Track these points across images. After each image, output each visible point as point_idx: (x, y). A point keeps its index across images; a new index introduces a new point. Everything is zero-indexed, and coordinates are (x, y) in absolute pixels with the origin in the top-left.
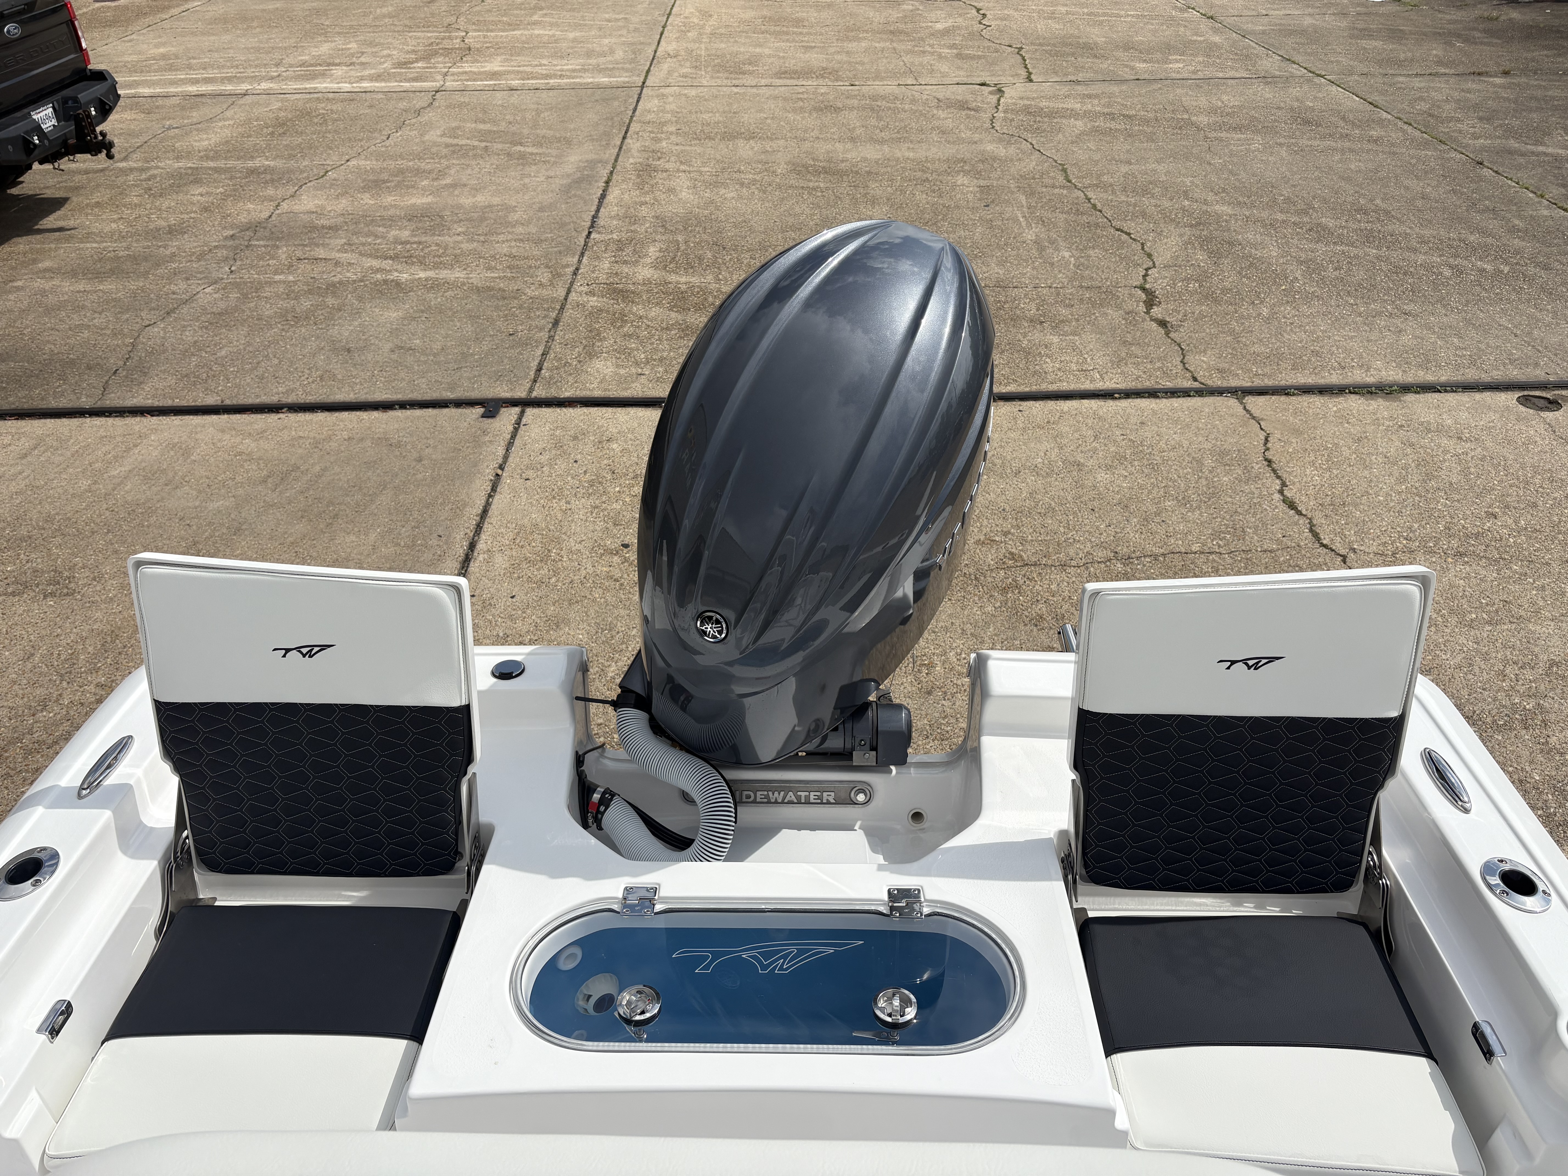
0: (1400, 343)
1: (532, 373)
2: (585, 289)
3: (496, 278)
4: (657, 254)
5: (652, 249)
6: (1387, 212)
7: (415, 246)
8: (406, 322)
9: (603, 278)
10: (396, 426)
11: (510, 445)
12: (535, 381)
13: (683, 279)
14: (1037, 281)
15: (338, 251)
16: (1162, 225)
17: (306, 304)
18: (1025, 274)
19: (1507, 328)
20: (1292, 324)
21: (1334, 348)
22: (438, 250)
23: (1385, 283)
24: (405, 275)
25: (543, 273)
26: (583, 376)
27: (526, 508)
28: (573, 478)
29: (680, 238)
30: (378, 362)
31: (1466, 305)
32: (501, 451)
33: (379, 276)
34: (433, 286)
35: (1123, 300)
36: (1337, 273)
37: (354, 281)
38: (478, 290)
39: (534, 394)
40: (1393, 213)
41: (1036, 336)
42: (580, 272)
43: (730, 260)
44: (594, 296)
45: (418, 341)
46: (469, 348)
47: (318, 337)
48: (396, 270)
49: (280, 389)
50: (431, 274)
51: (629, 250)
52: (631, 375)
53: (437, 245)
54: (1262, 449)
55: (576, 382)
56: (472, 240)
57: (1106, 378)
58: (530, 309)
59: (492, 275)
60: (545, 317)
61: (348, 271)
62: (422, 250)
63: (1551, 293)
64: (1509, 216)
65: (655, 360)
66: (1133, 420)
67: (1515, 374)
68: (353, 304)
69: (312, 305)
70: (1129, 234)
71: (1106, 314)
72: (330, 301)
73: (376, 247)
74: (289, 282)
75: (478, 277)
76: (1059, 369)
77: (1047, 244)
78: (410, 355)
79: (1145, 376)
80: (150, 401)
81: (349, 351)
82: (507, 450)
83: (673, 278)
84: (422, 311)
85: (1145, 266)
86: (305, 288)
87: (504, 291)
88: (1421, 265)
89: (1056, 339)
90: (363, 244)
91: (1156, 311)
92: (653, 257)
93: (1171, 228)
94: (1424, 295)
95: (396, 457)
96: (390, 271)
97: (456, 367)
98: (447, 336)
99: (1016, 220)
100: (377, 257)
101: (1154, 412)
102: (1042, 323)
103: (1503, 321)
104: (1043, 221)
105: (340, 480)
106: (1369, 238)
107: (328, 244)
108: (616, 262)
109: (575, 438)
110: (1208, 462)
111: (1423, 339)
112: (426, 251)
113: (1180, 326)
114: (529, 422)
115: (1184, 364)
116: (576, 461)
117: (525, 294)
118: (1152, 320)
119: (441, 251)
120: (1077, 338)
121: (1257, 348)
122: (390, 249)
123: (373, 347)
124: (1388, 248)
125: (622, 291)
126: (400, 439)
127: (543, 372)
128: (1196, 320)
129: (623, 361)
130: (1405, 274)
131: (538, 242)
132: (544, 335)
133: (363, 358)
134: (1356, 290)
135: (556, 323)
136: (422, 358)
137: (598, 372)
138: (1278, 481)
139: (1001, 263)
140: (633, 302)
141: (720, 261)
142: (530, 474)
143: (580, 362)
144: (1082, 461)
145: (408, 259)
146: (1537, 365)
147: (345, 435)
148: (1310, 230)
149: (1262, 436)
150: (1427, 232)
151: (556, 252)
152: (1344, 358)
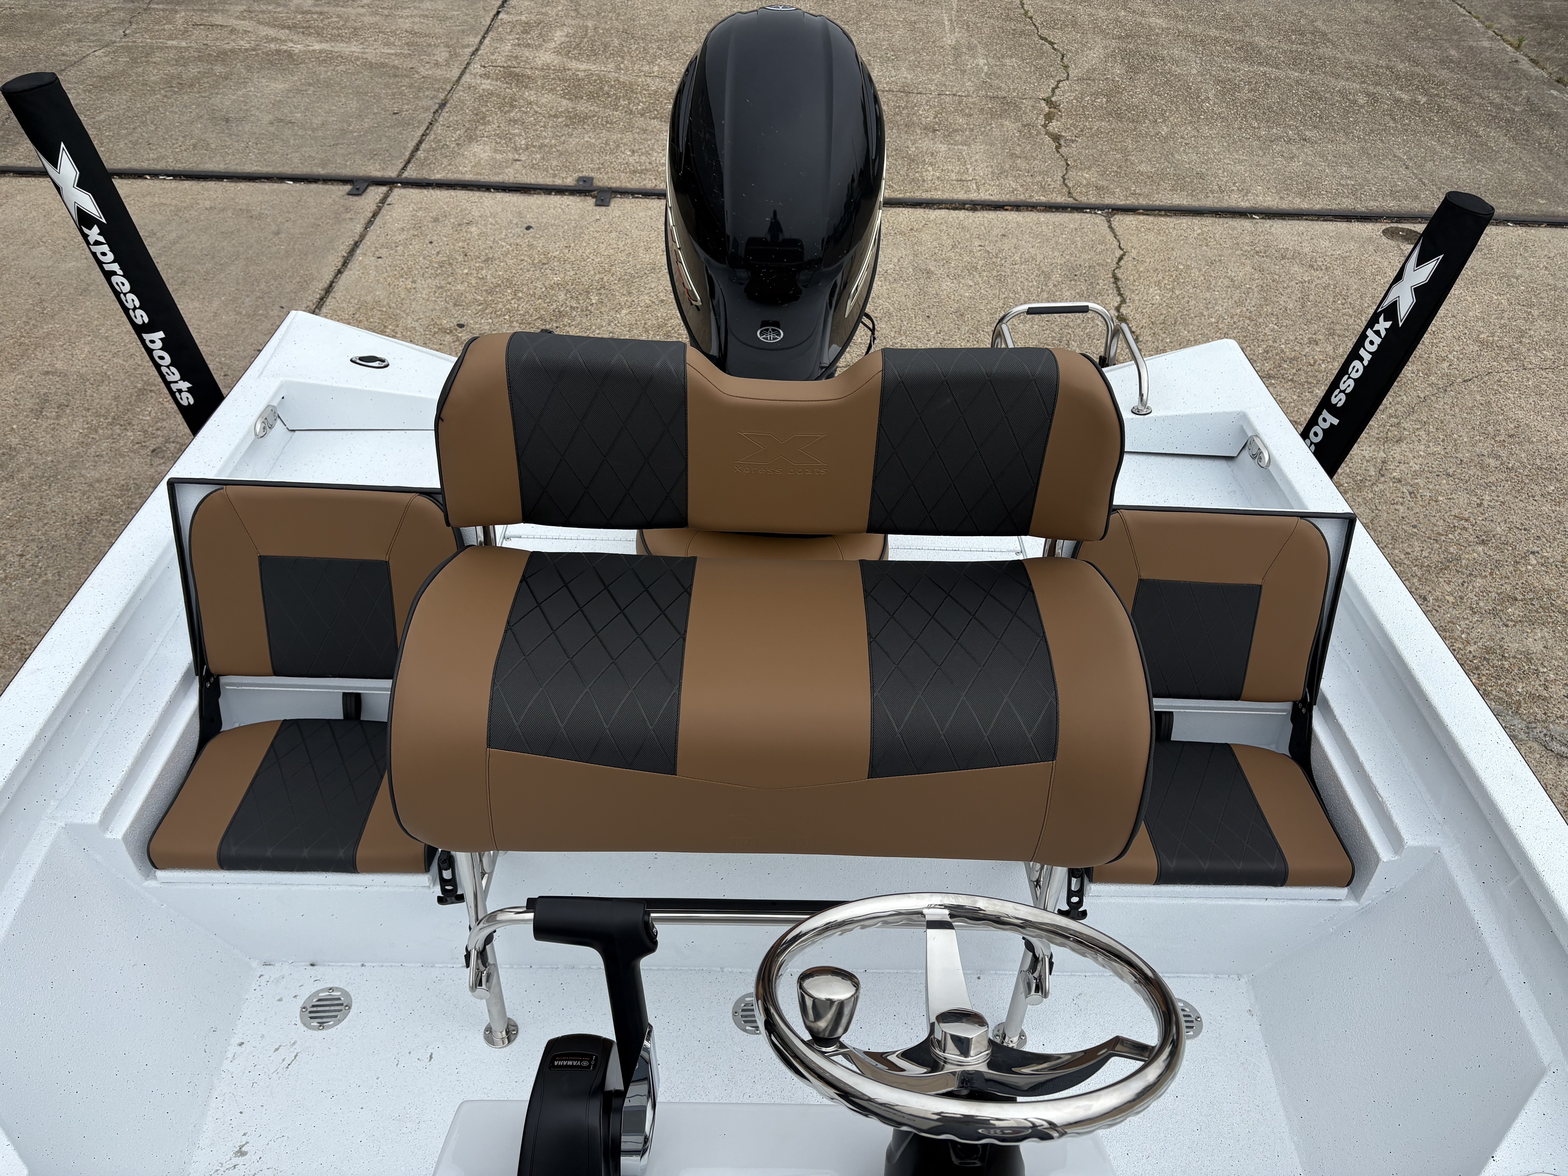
0: (1288, 169)
1: (407, 154)
2: (481, 71)
3: (392, 54)
4: (563, 39)
5: (558, 33)
6: (1324, 34)
7: (315, 16)
8: (291, 95)
9: (500, 60)
10: (260, 198)
11: (370, 223)
12: (409, 162)
13: (583, 67)
14: (943, 88)
15: (237, 18)
16: (1089, 36)
17: (193, 70)
18: (934, 80)
19: (1401, 159)
20: (1186, 144)
21: (1220, 171)
22: (338, 22)
23: (1295, 107)
24: (299, 46)
25: (441, 52)
26: (459, 159)
27: (372, 285)
28: (424, 258)
29: (590, 24)
30: (255, 133)
31: (1369, 135)
32: (359, 228)
33: (272, 46)
34: (327, 58)
35: (1025, 113)
36: (1250, 95)
37: (246, 50)
38: (371, 66)
39: (406, 174)
40: (1330, 36)
41: (926, 144)
42: (479, 53)
43: (636, 49)
44: (488, 78)
45: (299, 115)
46: (350, 125)
47: (199, 105)
48: (292, 41)
49: (151, 155)
50: (325, 46)
51: (535, 33)
52: (507, 161)
53: (339, 16)
54: (1114, 265)
55: (450, 165)
56: (376, 13)
57: (982, 189)
58: (420, 89)
59: (389, 51)
60: (435, 97)
61: (242, 39)
62: (322, 21)
63: (1459, 128)
64: (1447, 45)
65: (534, 147)
66: (995, 232)
67: (1391, 205)
68: (241, 73)
69: (199, 72)
70: (1052, 44)
71: (1002, 125)
72: (219, 69)
73: (275, 15)
74: (181, 48)
75: (375, 52)
76: (938, 178)
77: (964, 50)
78: (289, 129)
79: (1021, 190)
80: (22, 162)
81: (227, 121)
82: (366, 228)
83: (573, 64)
84: (310, 84)
85: (1057, 78)
86: (196, 54)
87: (398, 68)
88: (1339, 91)
89: (943, 148)
90: (263, 12)
91: (1054, 125)
92: (558, 42)
93: (1098, 39)
94: (1331, 122)
95: (253, 228)
96: (285, 41)
97: (332, 143)
98: (330, 111)
99: (941, 24)
100: (274, 26)
101: (1019, 225)
102: (935, 131)
103: (1399, 153)
104: (968, 26)
105: (194, 248)
106: (1295, 61)
107: (227, 11)
108: (519, 45)
109: (436, 220)
110: (1056, 277)
111: (1312, 166)
112: (326, 22)
113: (1073, 141)
114: (394, 202)
115: (1064, 180)
116: (431, 243)
117: (418, 73)
118: (1047, 133)
119: (341, 23)
120: (965, 148)
121: (1143, 168)
122: (289, 18)
123: (252, 118)
124: (1312, 71)
125: (518, 76)
126: (262, 211)
127: (419, 152)
128: (1092, 136)
129: (502, 146)
130: (1320, 99)
131: (443, 19)
132: (428, 116)
133: (240, 128)
134: (1264, 113)
135: (443, 105)
136: (300, 133)
137: (474, 155)
138: (1118, 299)
139: (911, 68)
140: (526, 87)
141: (625, 49)
142: (384, 252)
143: (458, 144)
144: (933, 269)
145: (306, 30)
146: (1417, 197)
147: (208, 204)
148: (1239, 49)
149: (1119, 253)
150: (1356, 58)
151: (459, 31)
152: (1227, 182)
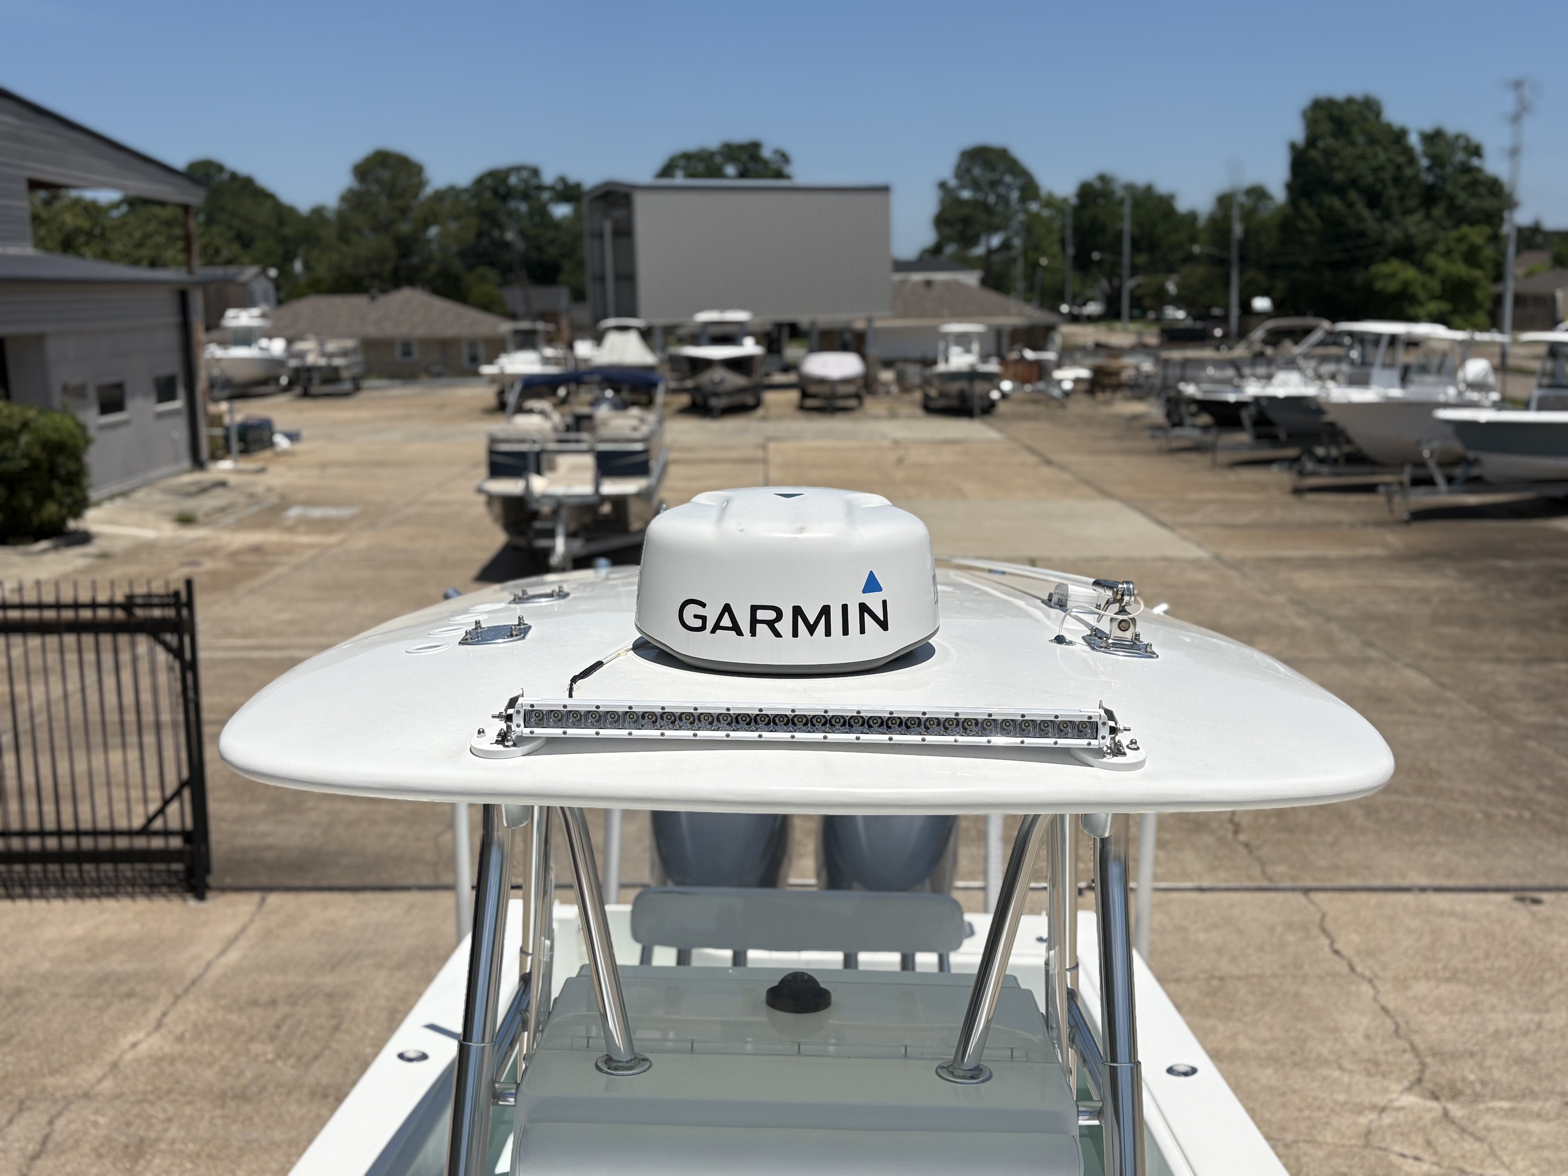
0: (1432, 861)
21: (1381, 864)
23: (1427, 822)
31: (1489, 839)
35: (1215, 830)
54: (1319, 921)
66: (1225, 904)
67: (1514, 882)
76: (1166, 872)
79: (1234, 880)
91: (1242, 837)
94: (1457, 831)
101: (1240, 899)
111: (1450, 859)
113: (1260, 847)
115: (1264, 873)
118: (1238, 843)
121: (1321, 863)
124: (1434, 798)
128: (1275, 843)
130: (1445, 816)
138: (1329, 940)
149: (1320, 914)
150: (1469, 788)
